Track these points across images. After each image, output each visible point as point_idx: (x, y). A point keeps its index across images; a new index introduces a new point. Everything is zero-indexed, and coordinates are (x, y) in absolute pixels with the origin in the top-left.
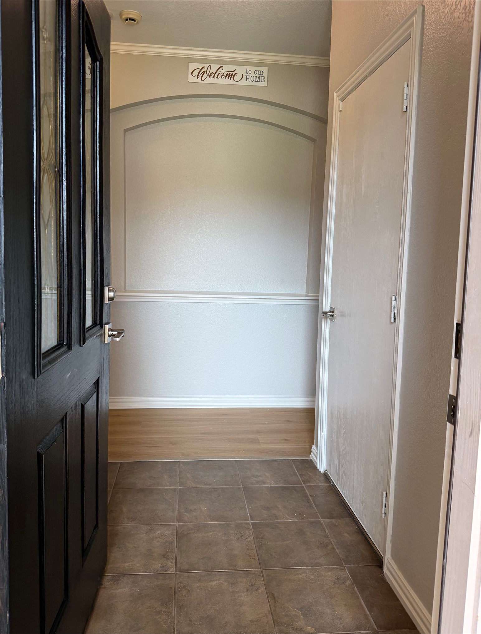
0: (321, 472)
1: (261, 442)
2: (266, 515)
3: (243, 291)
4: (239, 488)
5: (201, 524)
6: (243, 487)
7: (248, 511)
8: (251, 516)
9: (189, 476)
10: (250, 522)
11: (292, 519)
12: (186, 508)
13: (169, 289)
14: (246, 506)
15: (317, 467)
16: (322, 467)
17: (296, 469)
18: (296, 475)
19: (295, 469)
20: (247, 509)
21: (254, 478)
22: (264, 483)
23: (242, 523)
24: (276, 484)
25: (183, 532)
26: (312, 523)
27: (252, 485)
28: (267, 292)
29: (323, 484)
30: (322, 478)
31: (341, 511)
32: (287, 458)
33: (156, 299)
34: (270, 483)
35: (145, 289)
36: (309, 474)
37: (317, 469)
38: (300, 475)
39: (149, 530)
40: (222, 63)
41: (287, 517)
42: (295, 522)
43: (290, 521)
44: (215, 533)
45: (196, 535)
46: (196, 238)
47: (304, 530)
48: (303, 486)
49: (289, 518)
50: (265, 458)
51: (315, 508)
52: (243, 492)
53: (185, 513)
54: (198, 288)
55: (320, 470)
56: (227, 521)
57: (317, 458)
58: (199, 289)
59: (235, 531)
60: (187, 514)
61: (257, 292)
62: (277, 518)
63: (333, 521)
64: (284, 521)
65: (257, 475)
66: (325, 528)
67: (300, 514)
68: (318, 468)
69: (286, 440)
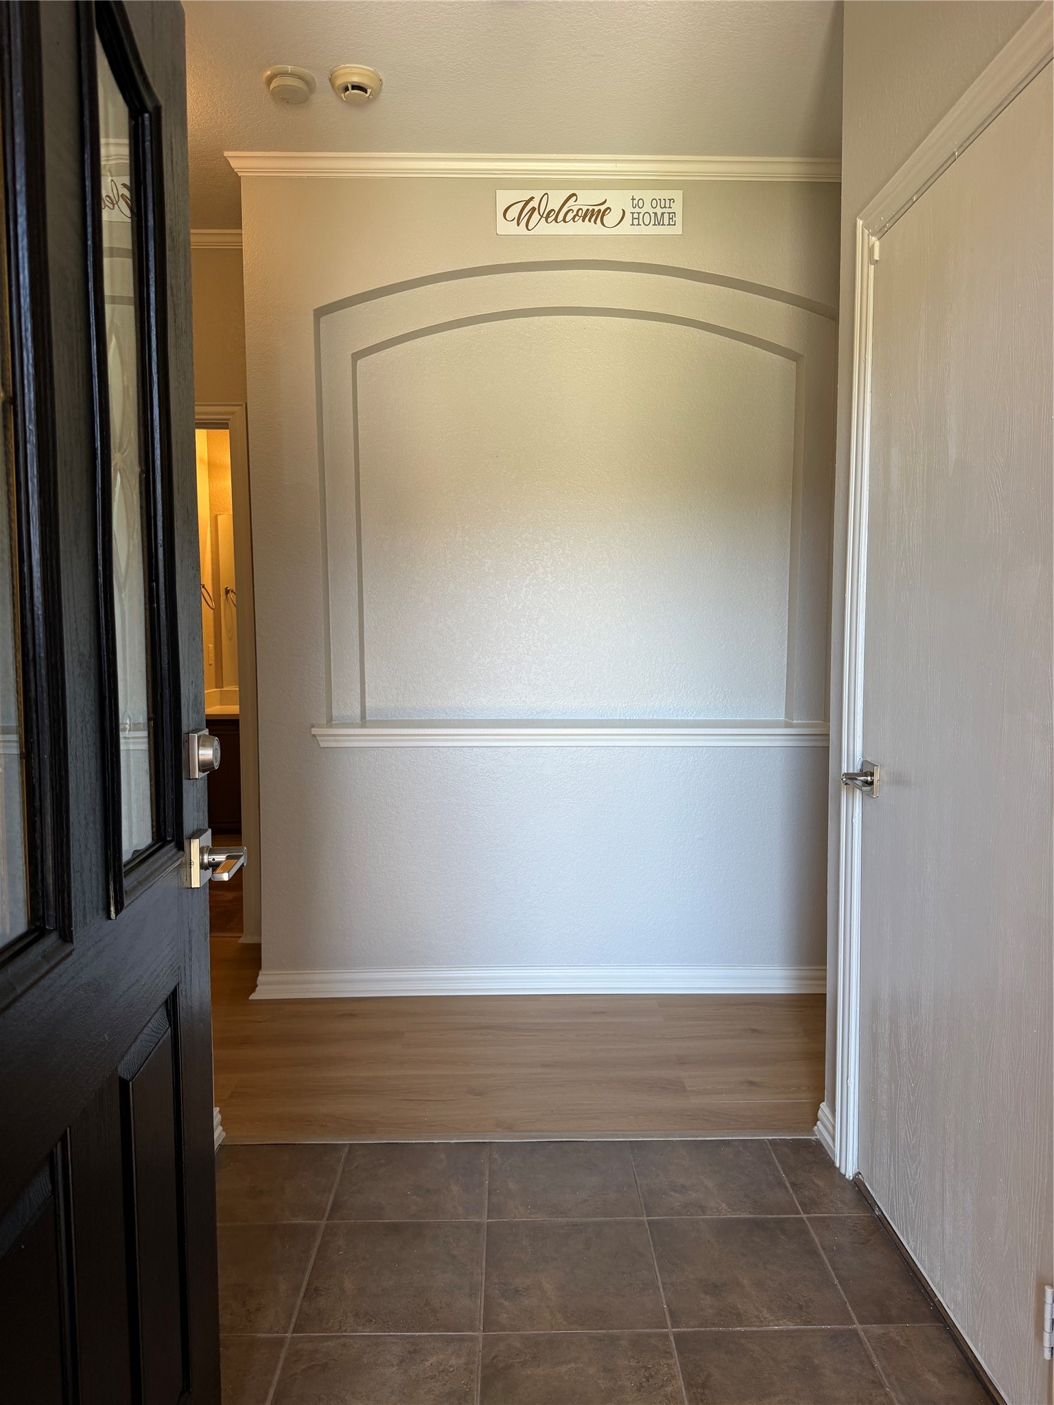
0: (847, 1176)
1: (689, 1089)
2: (711, 1311)
3: (635, 718)
4: (640, 1224)
5: (542, 1335)
6: (650, 1223)
7: (663, 1295)
8: (672, 1314)
9: (512, 1185)
10: (671, 1330)
11: (781, 1322)
12: (504, 1284)
13: (464, 716)
14: (659, 1279)
15: (834, 1163)
16: (849, 1163)
17: (783, 1169)
18: (781, 1184)
19: (780, 1168)
20: (661, 1290)
21: (677, 1195)
22: (703, 1209)
23: (649, 1335)
24: (734, 1213)
25: (495, 1361)
26: (835, 1336)
27: (671, 1215)
28: (692, 718)
29: (851, 1213)
30: (849, 1195)
31: (909, 1299)
32: (756, 1136)
33: (432, 740)
34: (717, 1208)
35: (408, 719)
36: (814, 1184)
37: (836, 1167)
38: (793, 1184)
39: (410, 1352)
40: (573, 187)
41: (768, 1316)
42: (788, 1334)
43: (776, 1331)
44: (578, 1365)
45: (529, 1373)
46: (523, 596)
47: (816, 1361)
48: (802, 1219)
49: (772, 1321)
50: (702, 1137)
51: (839, 1287)
52: (650, 1238)
53: (502, 1301)
54: (529, 712)
55: (843, 1171)
56: (611, 1329)
57: (833, 1139)
58: (532, 713)
59: (632, 1359)
60: (506, 1303)
61: (667, 718)
62: (739, 1318)
63: (892, 1330)
64: (759, 1329)
65: (683, 1186)
66: (873, 1355)
67: (801, 1307)
68: (838, 1165)
69: (751, 1083)
